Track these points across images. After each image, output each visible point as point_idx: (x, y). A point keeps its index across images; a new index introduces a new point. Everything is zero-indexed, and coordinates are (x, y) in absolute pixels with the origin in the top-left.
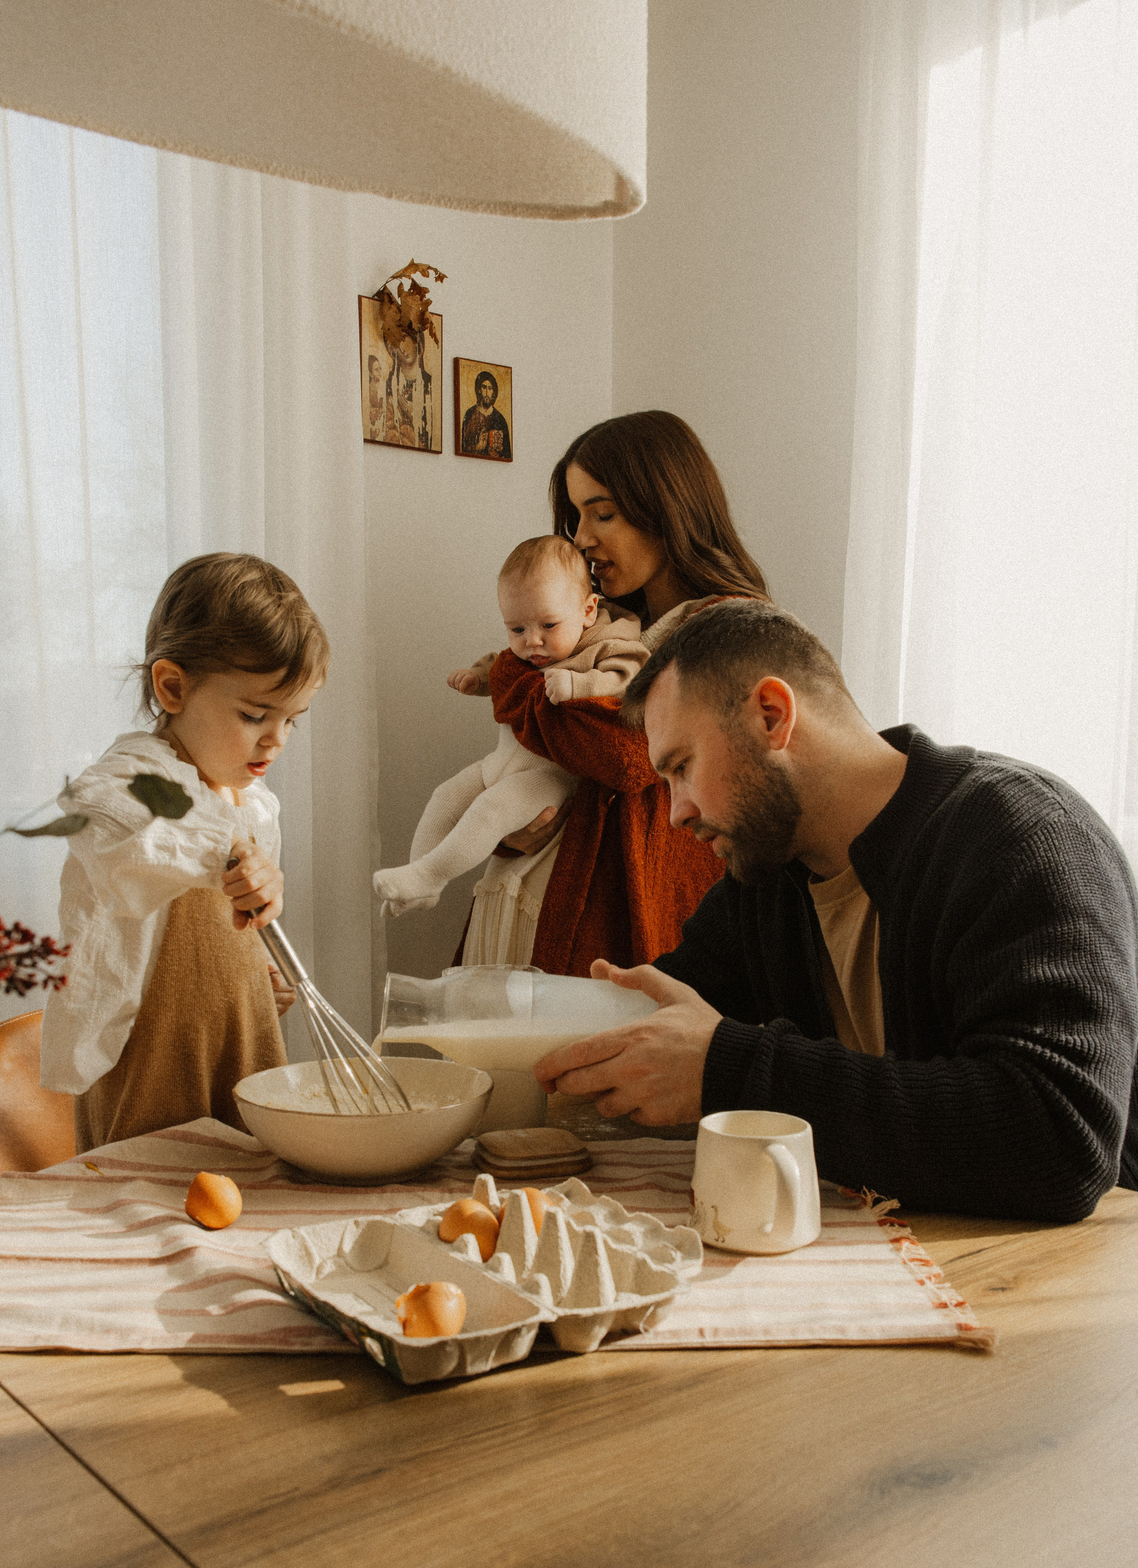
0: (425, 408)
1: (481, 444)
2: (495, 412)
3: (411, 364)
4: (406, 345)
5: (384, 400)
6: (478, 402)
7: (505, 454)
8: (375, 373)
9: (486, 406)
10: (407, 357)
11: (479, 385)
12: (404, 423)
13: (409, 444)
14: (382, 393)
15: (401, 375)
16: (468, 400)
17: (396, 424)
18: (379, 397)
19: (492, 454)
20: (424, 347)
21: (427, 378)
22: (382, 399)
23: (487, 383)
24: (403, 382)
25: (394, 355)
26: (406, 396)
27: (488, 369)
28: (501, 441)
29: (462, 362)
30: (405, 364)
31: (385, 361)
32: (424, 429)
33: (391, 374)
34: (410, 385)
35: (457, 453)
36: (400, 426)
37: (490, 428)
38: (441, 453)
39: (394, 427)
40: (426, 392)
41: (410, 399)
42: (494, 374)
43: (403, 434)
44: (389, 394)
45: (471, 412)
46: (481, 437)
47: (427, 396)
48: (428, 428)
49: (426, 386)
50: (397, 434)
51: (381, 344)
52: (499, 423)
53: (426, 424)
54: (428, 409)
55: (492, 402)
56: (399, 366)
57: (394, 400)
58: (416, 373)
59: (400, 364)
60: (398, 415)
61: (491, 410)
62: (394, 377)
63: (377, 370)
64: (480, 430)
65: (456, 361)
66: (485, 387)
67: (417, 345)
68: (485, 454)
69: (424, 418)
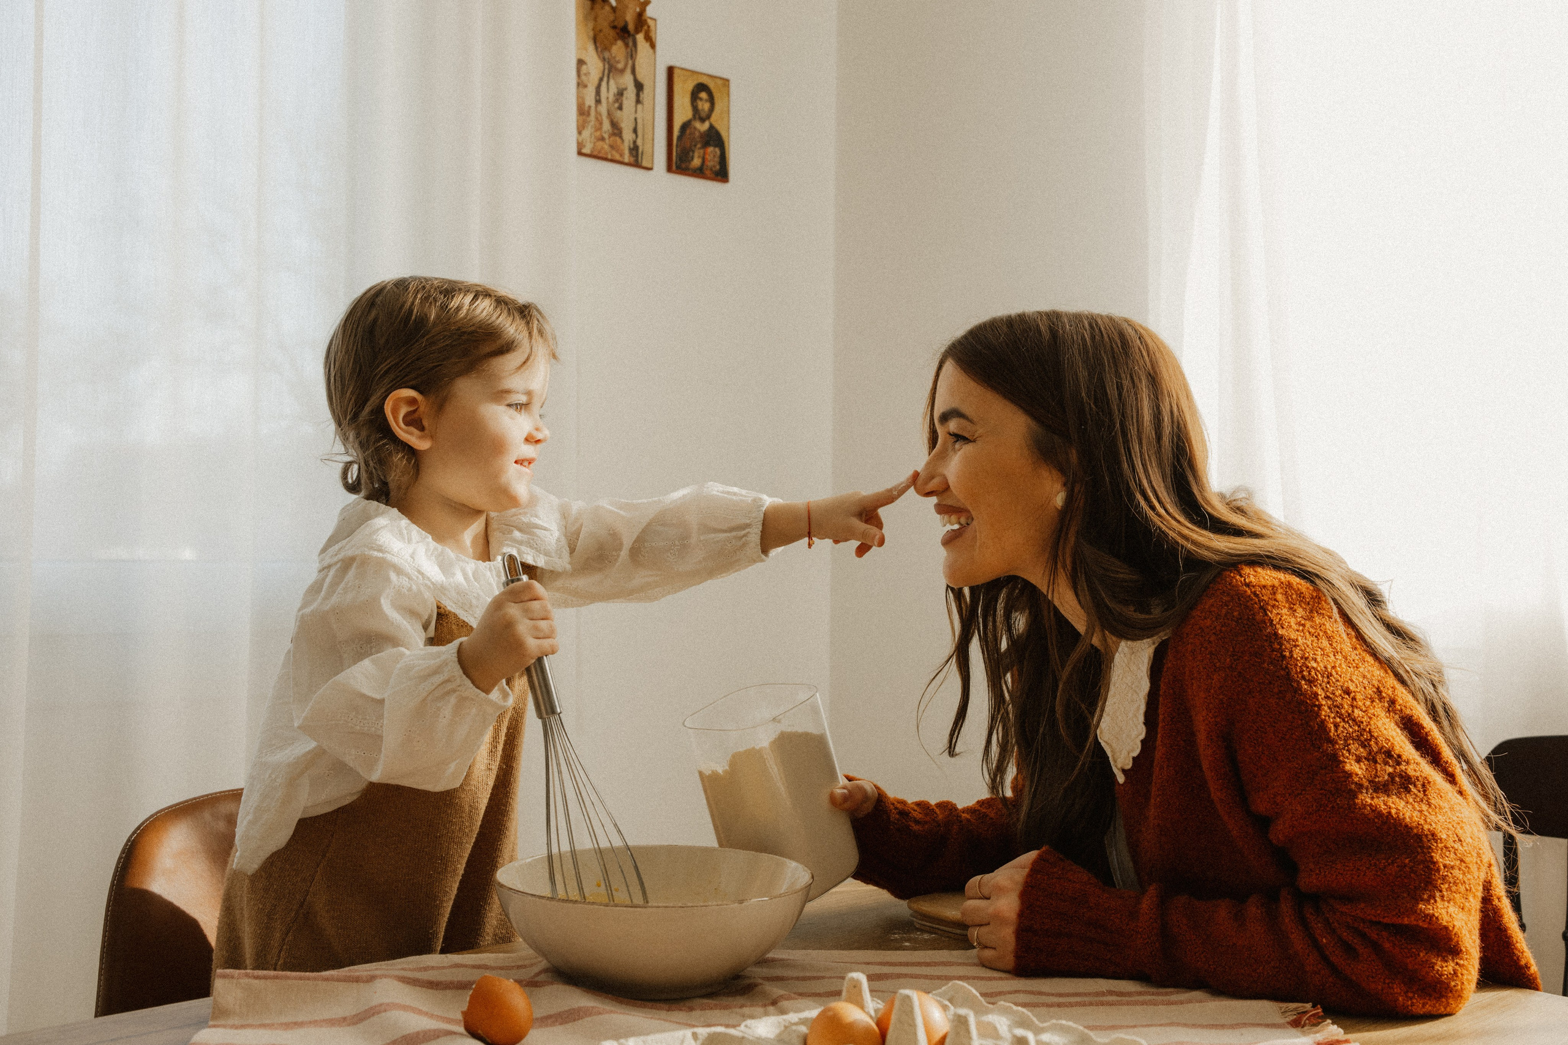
0: (636, 119)
1: (696, 162)
2: (712, 127)
3: (622, 71)
4: (618, 50)
5: (593, 109)
6: (694, 116)
7: (721, 174)
8: (583, 78)
9: (703, 120)
10: (618, 62)
11: (694, 96)
12: (614, 134)
13: (618, 157)
14: (590, 100)
15: (612, 82)
16: (682, 113)
17: (604, 135)
18: (587, 106)
19: (708, 173)
20: (636, 52)
21: (639, 87)
22: (590, 107)
23: (703, 95)
24: (613, 89)
25: (604, 60)
26: (617, 105)
27: (704, 80)
28: (717, 159)
29: (676, 73)
30: (616, 69)
31: (594, 66)
32: (635, 142)
33: (601, 80)
34: (620, 93)
35: (669, 169)
36: (610, 138)
37: (706, 144)
38: (650, 169)
39: (603, 139)
40: (638, 101)
41: (620, 108)
42: (711, 85)
43: (612, 147)
44: (598, 101)
45: (685, 126)
46: (696, 154)
47: (639, 106)
48: (639, 142)
49: (638, 95)
50: (606, 147)
51: (591, 47)
52: (715, 139)
53: (637, 136)
54: (639, 121)
55: (709, 117)
56: (610, 71)
57: (603, 109)
58: (627, 80)
59: (611, 69)
60: (607, 126)
61: (706, 125)
62: (604, 84)
63: (585, 74)
64: (695, 146)
65: (671, 71)
66: (701, 99)
67: (629, 50)
68: (700, 173)
69: (635, 131)
